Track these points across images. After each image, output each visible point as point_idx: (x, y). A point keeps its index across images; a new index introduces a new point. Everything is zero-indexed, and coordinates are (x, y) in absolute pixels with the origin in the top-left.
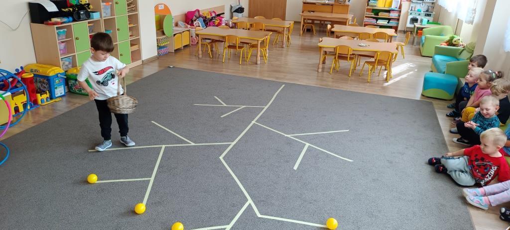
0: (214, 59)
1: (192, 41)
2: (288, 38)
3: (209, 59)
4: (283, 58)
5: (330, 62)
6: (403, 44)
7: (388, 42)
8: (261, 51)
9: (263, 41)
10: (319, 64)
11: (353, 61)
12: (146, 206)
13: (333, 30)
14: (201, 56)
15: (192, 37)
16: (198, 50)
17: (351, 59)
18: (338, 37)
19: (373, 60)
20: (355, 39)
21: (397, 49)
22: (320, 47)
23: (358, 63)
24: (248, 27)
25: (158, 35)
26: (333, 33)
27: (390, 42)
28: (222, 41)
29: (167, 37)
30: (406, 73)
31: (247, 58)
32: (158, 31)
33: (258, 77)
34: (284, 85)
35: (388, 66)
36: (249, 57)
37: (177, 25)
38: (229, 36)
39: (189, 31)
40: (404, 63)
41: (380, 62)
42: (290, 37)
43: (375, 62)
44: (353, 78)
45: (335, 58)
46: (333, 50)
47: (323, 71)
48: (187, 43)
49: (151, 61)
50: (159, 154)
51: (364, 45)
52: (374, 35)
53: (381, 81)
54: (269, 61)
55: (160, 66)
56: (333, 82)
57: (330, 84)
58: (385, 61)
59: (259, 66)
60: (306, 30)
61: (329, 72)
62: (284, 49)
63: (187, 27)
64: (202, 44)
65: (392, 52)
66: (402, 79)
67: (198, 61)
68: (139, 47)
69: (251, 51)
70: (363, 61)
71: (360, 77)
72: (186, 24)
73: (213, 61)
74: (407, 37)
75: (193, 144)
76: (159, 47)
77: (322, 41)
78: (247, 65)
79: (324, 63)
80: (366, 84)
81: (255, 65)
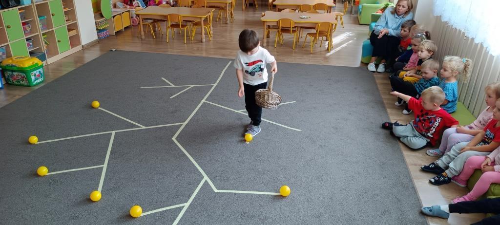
0: (158, 40)
1: (133, 22)
2: (231, 13)
3: (152, 39)
4: (228, 34)
5: (274, 35)
6: (342, 14)
7: (327, 12)
8: (205, 29)
9: (207, 18)
10: (264, 38)
11: (296, 34)
12: (101, 193)
13: (274, 3)
14: (143, 37)
15: (132, 17)
16: (140, 31)
17: (294, 31)
18: (280, 10)
19: (314, 31)
20: (297, 11)
21: (336, 19)
22: (264, 22)
23: (301, 35)
24: (190, 4)
25: (96, 18)
26: (274, 6)
27: (330, 12)
28: (164, 21)
29: (106, 20)
30: (346, 42)
31: (192, 36)
32: (95, 14)
33: (204, 55)
34: (230, 62)
35: (329, 36)
36: (193, 35)
37: (115, 6)
38: (170, 15)
39: (128, 11)
40: (343, 32)
41: (321, 33)
42: (233, 12)
43: (316, 34)
44: (297, 50)
45: (279, 31)
46: (275, 24)
47: (268, 45)
48: (128, 24)
49: (91, 45)
50: (109, 140)
51: (305, 17)
52: (314, 6)
53: (323, 51)
54: (214, 38)
55: (101, 50)
56: (278, 55)
58: (325, 32)
59: (204, 44)
60: (248, 5)
61: (274, 46)
62: (227, 25)
63: (126, 8)
64: (143, 25)
65: (332, 22)
66: (342, 48)
67: (142, 43)
68: (77, 31)
69: (195, 30)
70: (305, 33)
71: (303, 49)
72: (125, 5)
73: (156, 41)
74: (345, 7)
75: (144, 127)
76: (99, 31)
77: (264, 15)
78: (192, 44)
79: (268, 37)
80: (309, 55)
81: (201, 43)
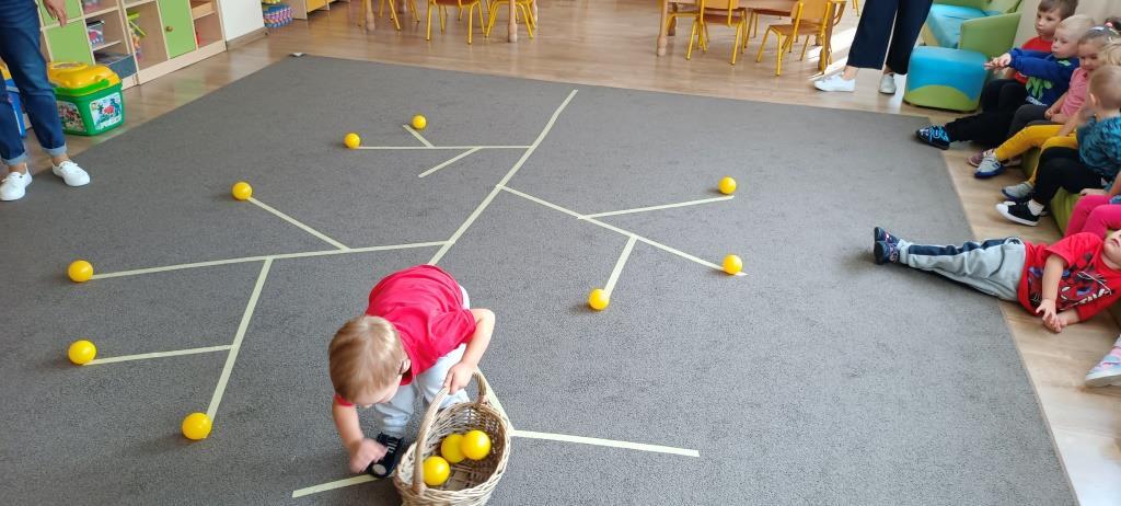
0: (407, 33)
3: (393, 32)
4: (575, 24)
5: (687, 30)
8: (518, 8)
10: (660, 36)
11: (740, 27)
12: (215, 420)
14: (372, 26)
16: (366, 11)
17: (736, 19)
19: (787, 21)
23: (752, 31)
31: (486, 27)
33: (514, 72)
34: (575, 92)
35: (823, 34)
36: (491, 24)
41: (805, 26)
43: (792, 27)
44: (740, 67)
45: (698, 19)
46: (692, 1)
47: (669, 54)
49: (248, 42)
50: (256, 279)
53: (807, 72)
54: (540, 33)
55: (272, 55)
56: (694, 79)
57: (687, 83)
58: (814, 23)
59: (515, 45)
61: (685, 56)
67: (369, 40)
68: (215, 7)
69: (495, 10)
70: (764, 23)
71: (755, 62)
73: (404, 37)
75: (345, 249)
76: (268, 8)
78: (485, 44)
79: (671, 33)
80: (772, 81)
81: (507, 44)
